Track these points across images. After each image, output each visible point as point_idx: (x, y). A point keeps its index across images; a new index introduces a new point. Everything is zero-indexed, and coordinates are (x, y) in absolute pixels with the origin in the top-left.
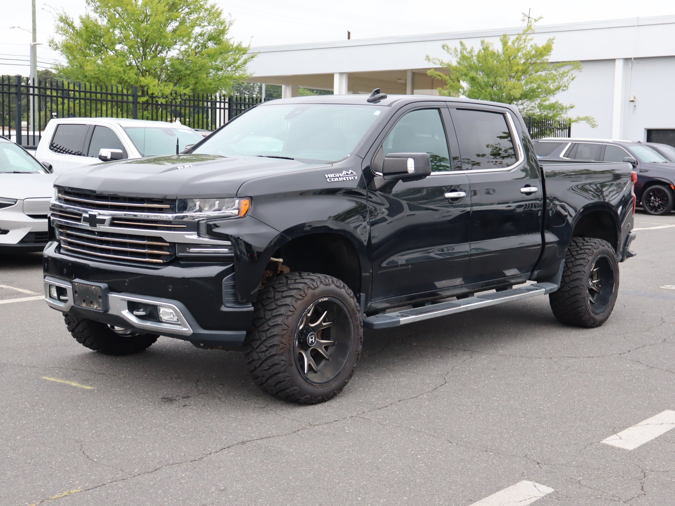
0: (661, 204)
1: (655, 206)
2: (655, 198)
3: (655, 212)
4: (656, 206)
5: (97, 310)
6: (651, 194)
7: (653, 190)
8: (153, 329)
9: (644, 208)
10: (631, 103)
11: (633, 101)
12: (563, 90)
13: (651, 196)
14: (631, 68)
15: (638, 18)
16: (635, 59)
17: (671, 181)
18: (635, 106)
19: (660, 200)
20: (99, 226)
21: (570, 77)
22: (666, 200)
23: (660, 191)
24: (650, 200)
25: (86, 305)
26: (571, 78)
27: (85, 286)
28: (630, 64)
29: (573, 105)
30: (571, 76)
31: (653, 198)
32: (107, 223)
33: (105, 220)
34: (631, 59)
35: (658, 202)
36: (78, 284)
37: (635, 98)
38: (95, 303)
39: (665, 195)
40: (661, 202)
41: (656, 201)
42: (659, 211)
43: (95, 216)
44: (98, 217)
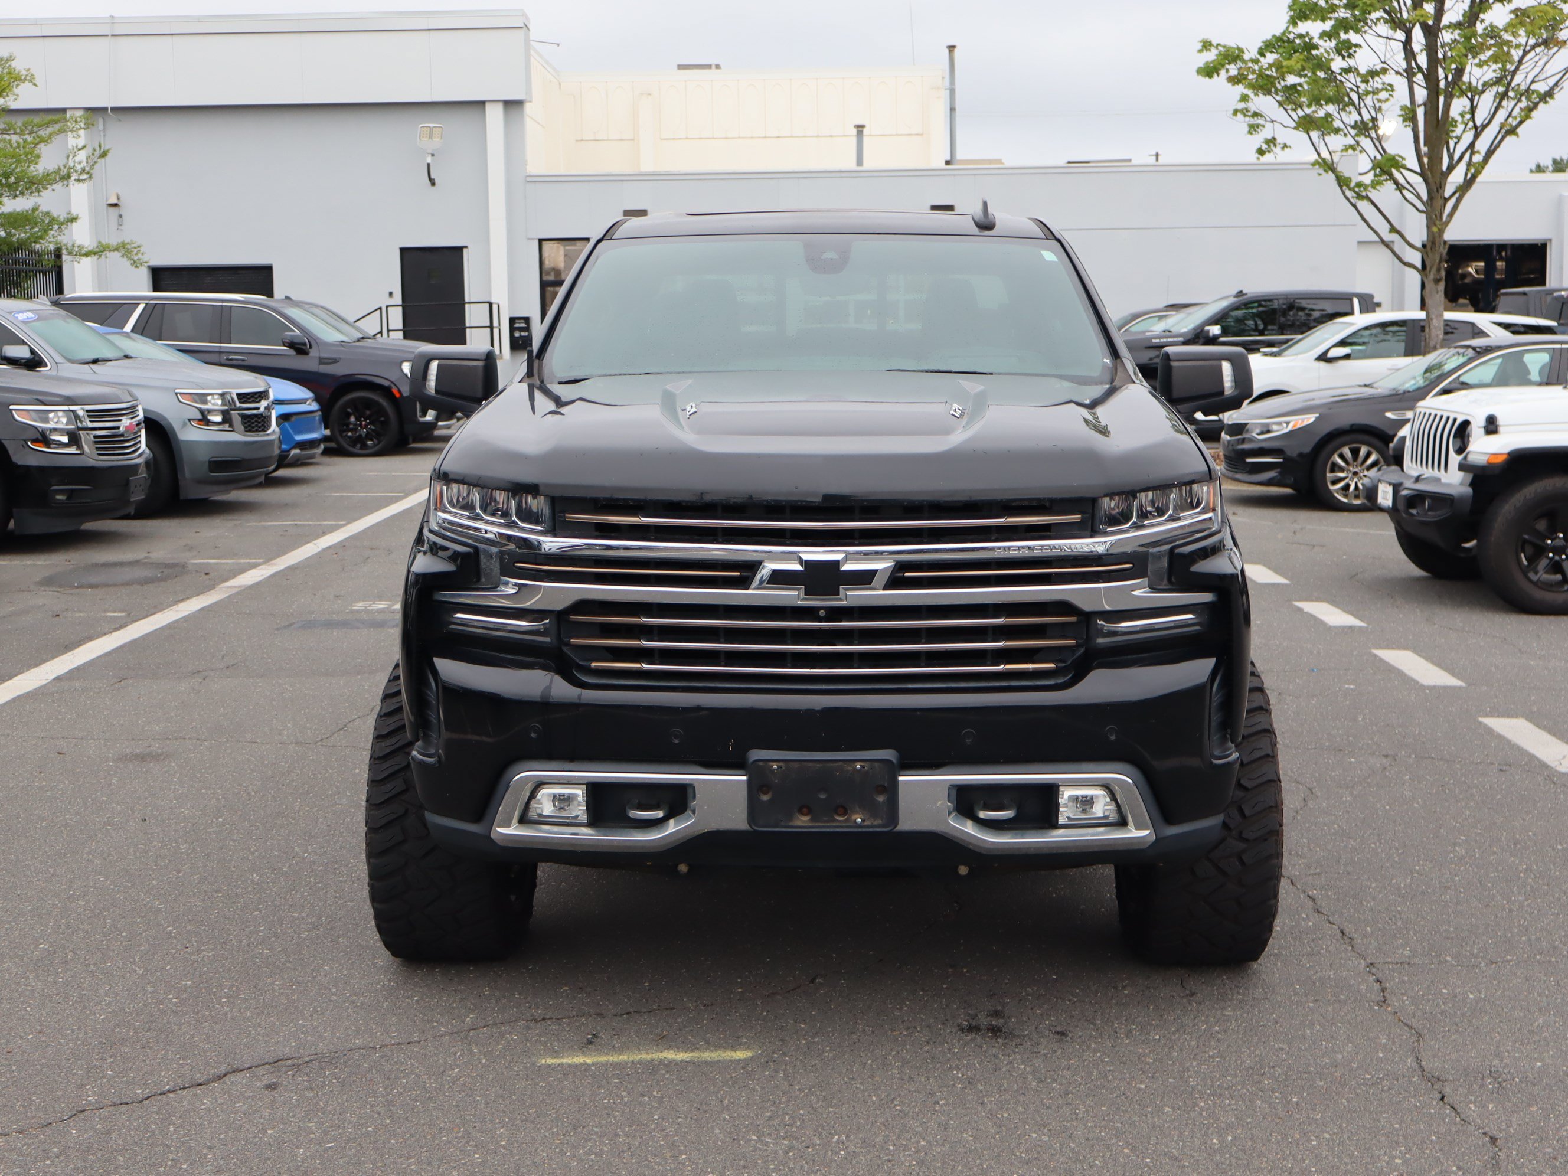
0: (372, 430)
1: (360, 435)
2: (357, 419)
3: (361, 448)
4: (364, 435)
5: (868, 827)
6: (349, 410)
7: (353, 403)
8: (1029, 848)
9: (338, 443)
10: (112, 209)
11: (116, 205)
12: (78, 180)
13: (349, 415)
14: (104, 130)
15: (112, 17)
16: (114, 109)
17: (393, 379)
18: (121, 216)
19: (369, 424)
20: (846, 589)
21: (95, 150)
22: (382, 422)
23: (368, 404)
24: (348, 425)
25: (812, 820)
26: (97, 153)
27: (796, 765)
28: (101, 121)
29: (74, 216)
30: (98, 148)
31: (353, 419)
32: (880, 580)
33: (873, 573)
34: (106, 109)
35: (366, 427)
36: (780, 764)
37: (118, 199)
38: (858, 809)
39: (381, 411)
40: (373, 427)
41: (361, 425)
42: (371, 448)
43: (836, 564)
44: (846, 567)
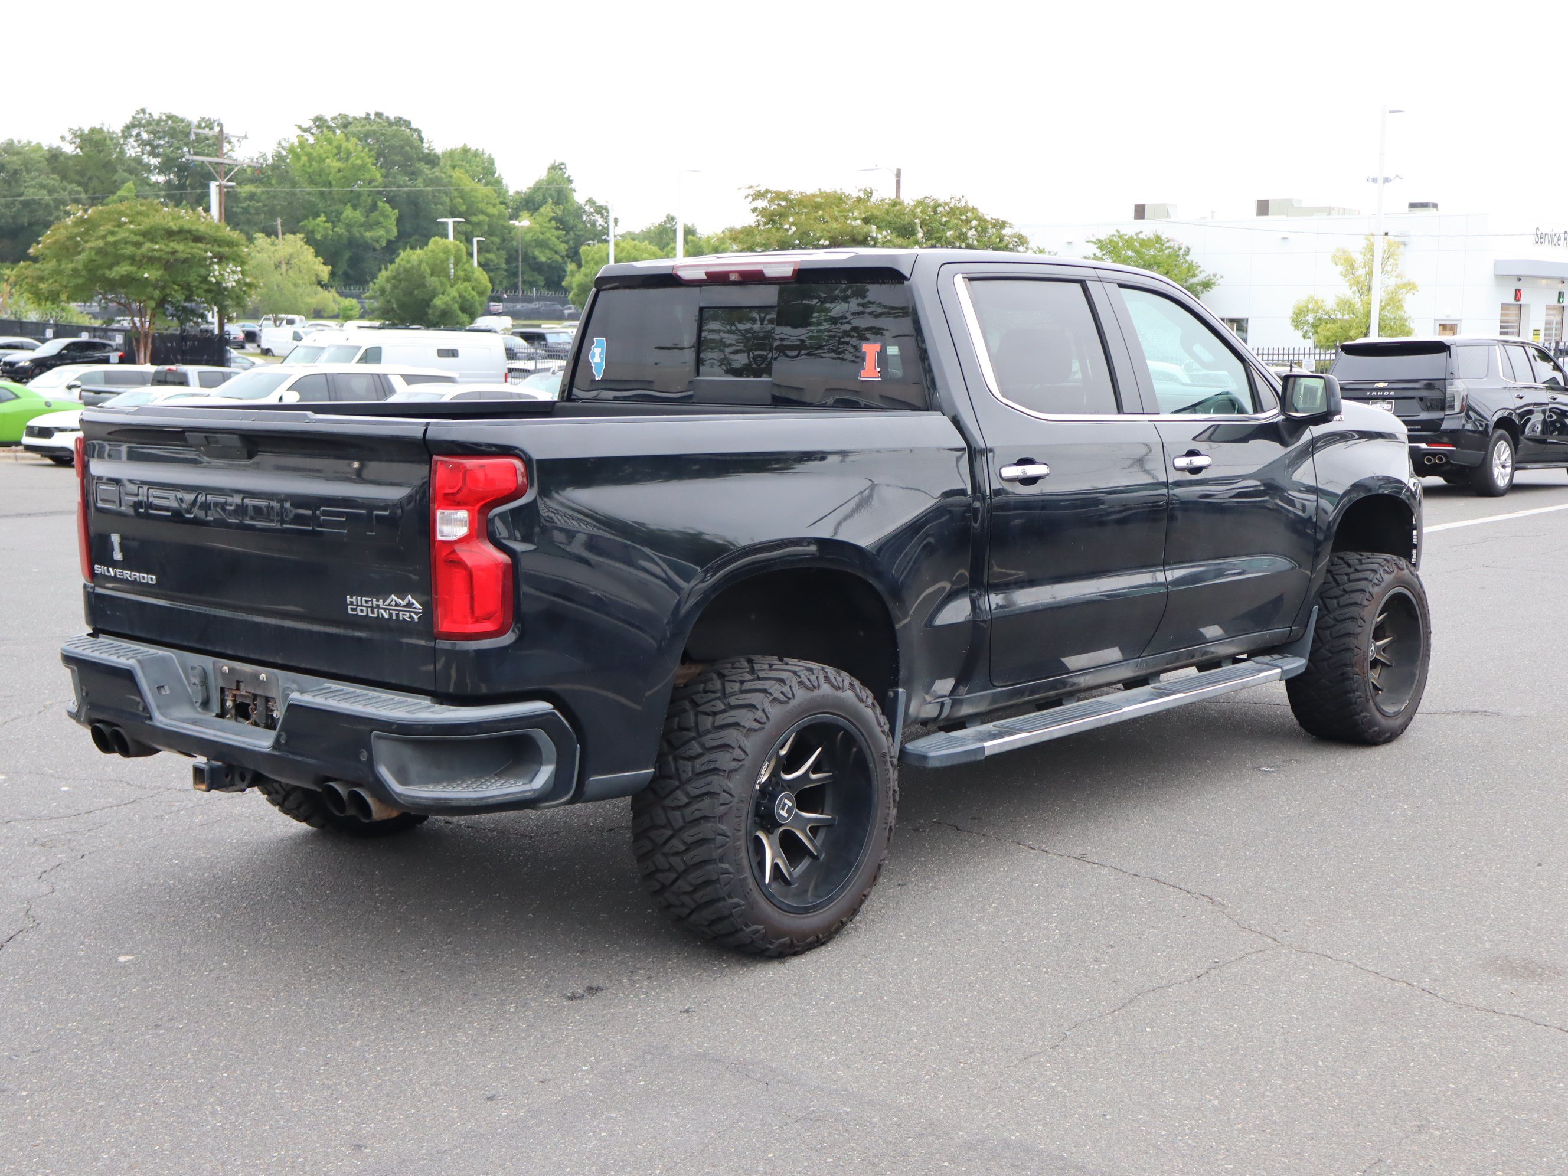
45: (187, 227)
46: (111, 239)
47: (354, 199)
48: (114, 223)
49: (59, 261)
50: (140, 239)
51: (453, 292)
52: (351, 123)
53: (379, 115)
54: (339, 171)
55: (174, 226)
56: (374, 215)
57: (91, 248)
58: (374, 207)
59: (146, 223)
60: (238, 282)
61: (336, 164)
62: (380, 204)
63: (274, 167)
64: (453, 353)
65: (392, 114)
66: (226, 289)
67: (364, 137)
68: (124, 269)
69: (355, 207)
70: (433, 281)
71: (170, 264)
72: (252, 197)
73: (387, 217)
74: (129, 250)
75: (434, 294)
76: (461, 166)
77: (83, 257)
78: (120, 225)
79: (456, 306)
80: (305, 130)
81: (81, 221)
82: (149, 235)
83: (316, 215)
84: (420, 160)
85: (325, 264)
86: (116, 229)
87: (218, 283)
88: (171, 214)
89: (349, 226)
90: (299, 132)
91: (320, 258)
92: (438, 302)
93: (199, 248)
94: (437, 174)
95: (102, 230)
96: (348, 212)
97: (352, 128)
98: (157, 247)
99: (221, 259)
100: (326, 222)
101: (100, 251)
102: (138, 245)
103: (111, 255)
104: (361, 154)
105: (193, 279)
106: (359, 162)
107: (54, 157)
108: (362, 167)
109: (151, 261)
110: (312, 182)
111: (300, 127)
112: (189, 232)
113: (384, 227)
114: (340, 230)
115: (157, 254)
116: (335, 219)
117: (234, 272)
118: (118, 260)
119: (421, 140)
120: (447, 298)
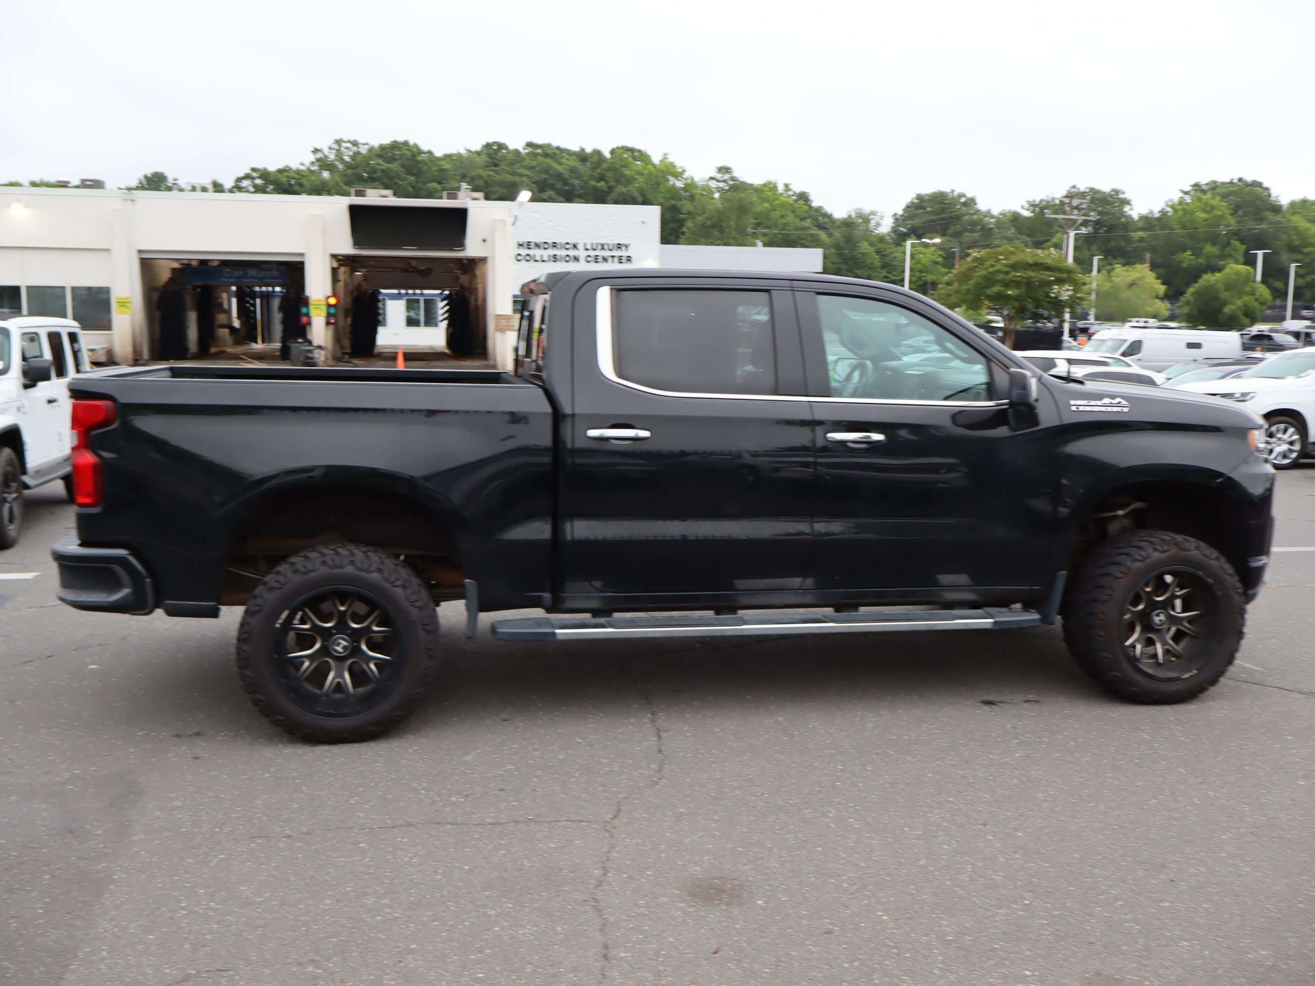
45: (1040, 261)
46: (991, 270)
47: (1213, 239)
48: (995, 260)
49: (960, 284)
50: (1008, 269)
51: (1239, 303)
52: (1219, 187)
53: (1240, 180)
54: (1205, 220)
55: (1031, 260)
56: (1228, 249)
57: (979, 276)
58: (1228, 244)
59: (1014, 259)
60: (1070, 296)
61: (1203, 215)
62: (1233, 242)
63: (1158, 219)
64: (1197, 346)
65: (1249, 178)
66: (1061, 301)
67: (1224, 196)
68: (997, 289)
69: (1214, 244)
70: (1225, 295)
71: (1028, 284)
72: (1141, 240)
73: (1236, 250)
74: (1001, 276)
75: (1225, 304)
76: (1299, 213)
77: (972, 282)
78: (998, 261)
79: (1240, 313)
80: (1186, 193)
81: (976, 259)
82: (1015, 267)
83: (1185, 250)
84: (1268, 209)
85: (1163, 284)
86: (995, 264)
87: (1056, 298)
88: (1031, 253)
89: (1208, 257)
90: (1182, 195)
91: (1159, 281)
92: (1227, 310)
93: (1046, 275)
94: (1279, 219)
95: (987, 264)
96: (1209, 249)
97: (1219, 190)
98: (1018, 274)
99: (1060, 281)
100: (1191, 255)
101: (985, 278)
102: (1007, 273)
103: (990, 280)
104: (1223, 207)
105: (1040, 295)
106: (1219, 213)
107: (1015, 218)
108: (1222, 217)
109: (1017, 284)
110: (1185, 228)
111: (1182, 191)
112: (1041, 264)
113: (1234, 258)
114: (1201, 261)
115: (1017, 279)
116: (1197, 253)
117: (1068, 290)
118: (995, 283)
119: (1269, 195)
120: (1233, 307)
